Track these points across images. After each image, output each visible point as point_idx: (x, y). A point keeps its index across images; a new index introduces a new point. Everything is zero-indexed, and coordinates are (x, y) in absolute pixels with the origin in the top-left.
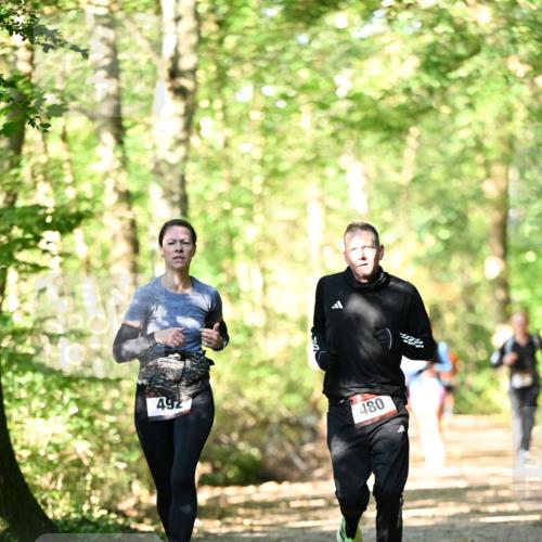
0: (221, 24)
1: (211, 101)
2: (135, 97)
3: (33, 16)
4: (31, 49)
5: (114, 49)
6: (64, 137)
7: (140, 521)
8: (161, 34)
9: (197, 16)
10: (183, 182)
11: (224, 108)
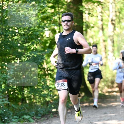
0: (120, 13)
1: (118, 25)
2: (105, 25)
3: (89, 11)
4: (89, 17)
5: (102, 16)
6: (94, 31)
7: (106, 93)
8: (109, 14)
9: (116, 12)
10: (113, 39)
11: (120, 27)
